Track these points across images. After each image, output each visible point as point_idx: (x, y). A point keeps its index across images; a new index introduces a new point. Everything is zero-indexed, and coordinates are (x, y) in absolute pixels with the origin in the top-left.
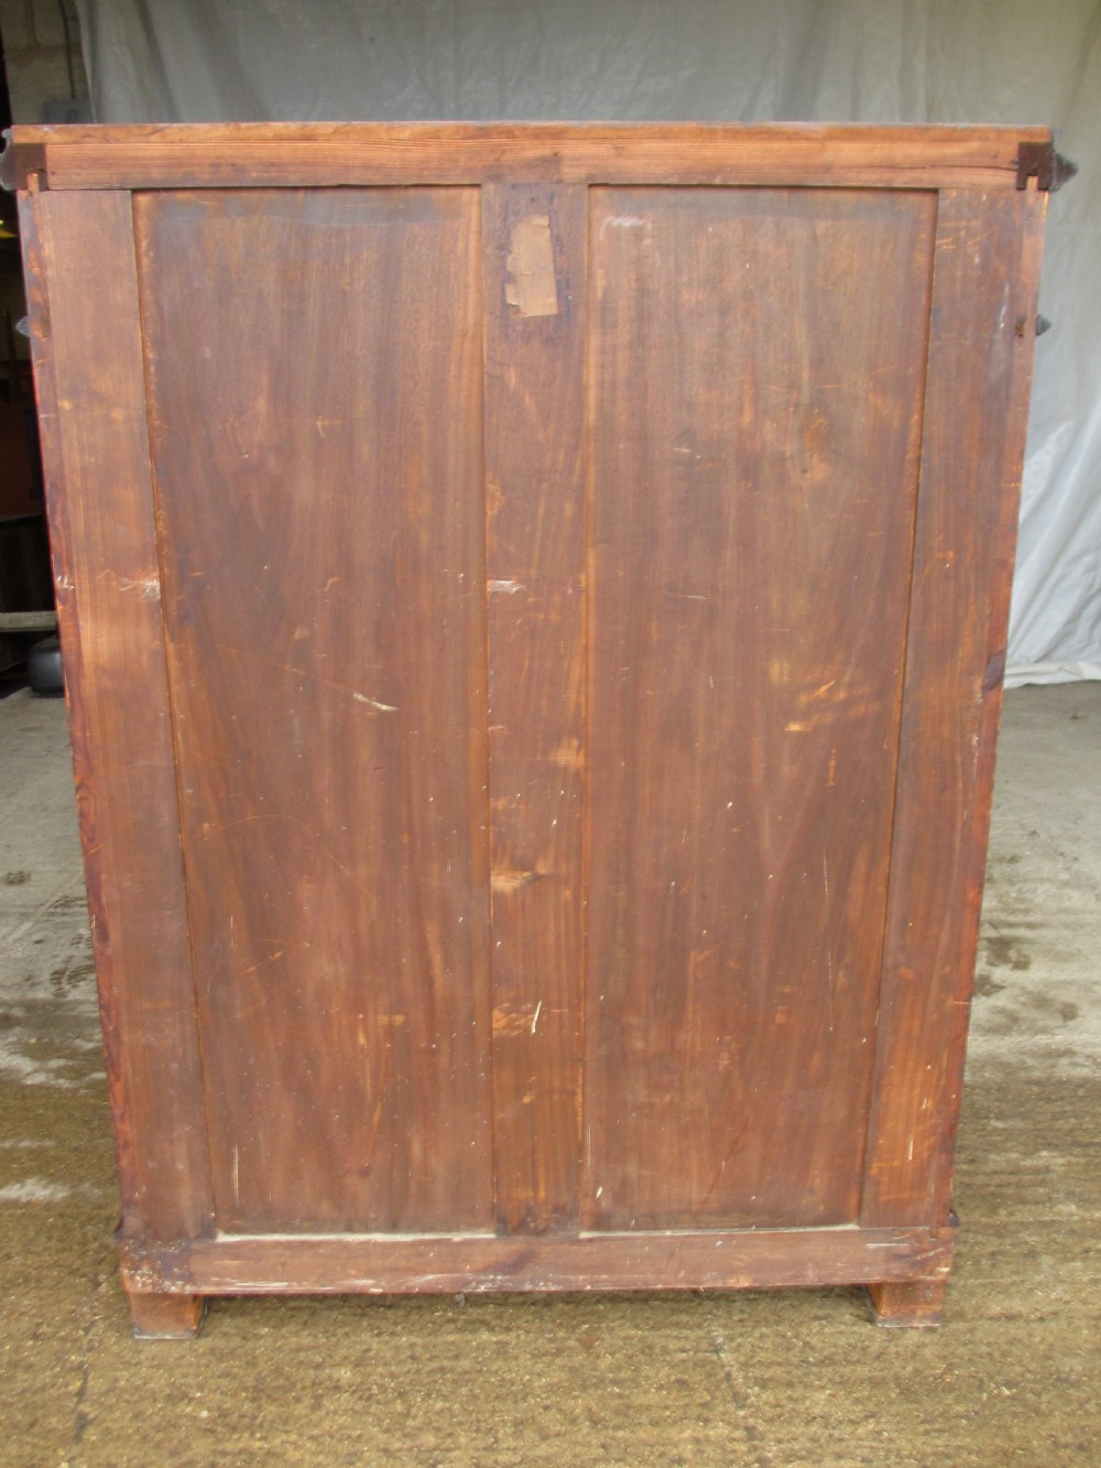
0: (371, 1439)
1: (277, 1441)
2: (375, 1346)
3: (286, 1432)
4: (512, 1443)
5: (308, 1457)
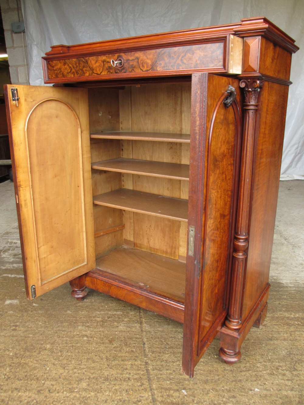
0: (50, 361)
1: (27, 361)
2: (57, 340)
4: (85, 363)
5: (34, 365)
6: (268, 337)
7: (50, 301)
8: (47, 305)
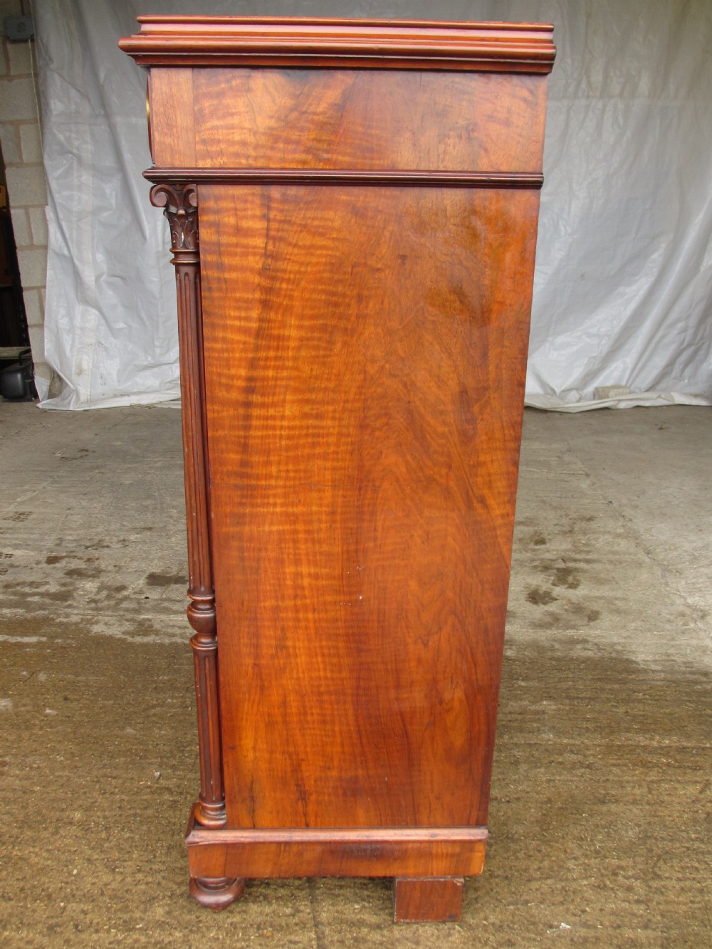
1: (27, 852)
3: (34, 847)
5: (42, 861)
6: (596, 795)
7: (87, 702)
8: (78, 712)
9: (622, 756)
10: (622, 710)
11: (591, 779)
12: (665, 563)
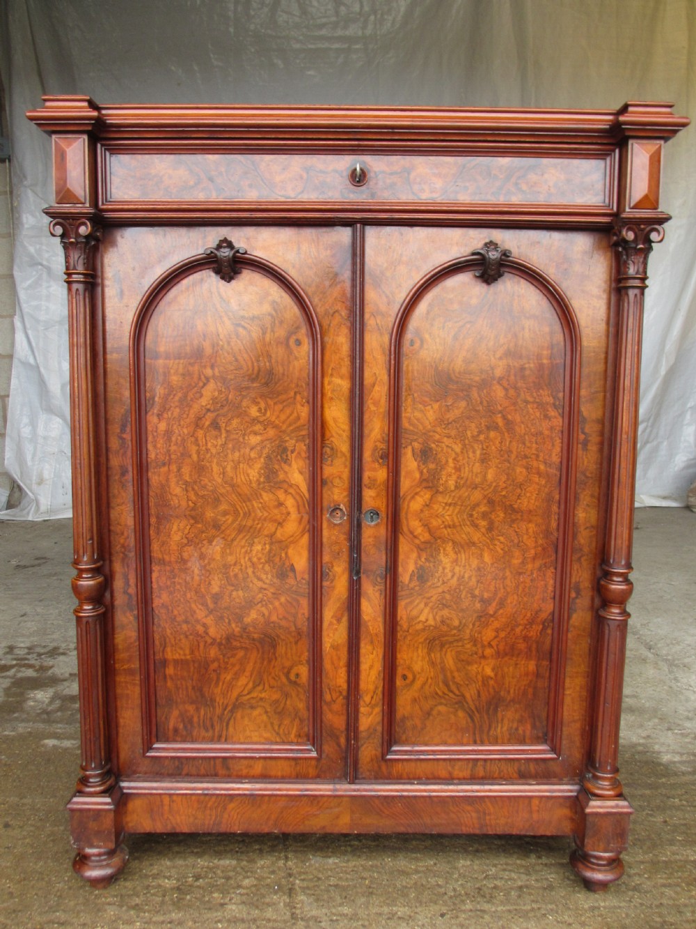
6: (652, 924)
7: (32, 829)
8: (20, 842)
9: (671, 873)
10: (660, 819)
11: (641, 904)
12: (669, 657)
